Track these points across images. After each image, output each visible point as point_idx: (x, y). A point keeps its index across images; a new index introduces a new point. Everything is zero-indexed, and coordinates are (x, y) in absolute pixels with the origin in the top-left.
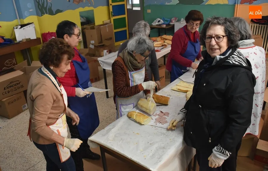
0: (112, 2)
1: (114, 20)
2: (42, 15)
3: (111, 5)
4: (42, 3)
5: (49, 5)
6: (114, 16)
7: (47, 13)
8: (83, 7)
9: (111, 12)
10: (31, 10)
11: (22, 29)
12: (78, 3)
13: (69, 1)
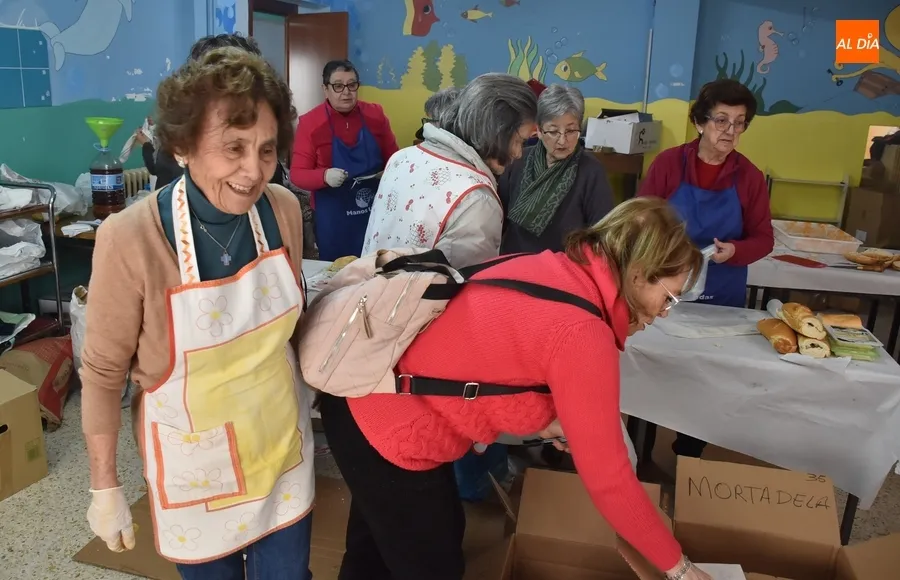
4: (733, 72)
5: (758, 80)
8: (897, 113)
10: (678, 84)
11: (605, 120)
12: (879, 94)
13: (840, 82)
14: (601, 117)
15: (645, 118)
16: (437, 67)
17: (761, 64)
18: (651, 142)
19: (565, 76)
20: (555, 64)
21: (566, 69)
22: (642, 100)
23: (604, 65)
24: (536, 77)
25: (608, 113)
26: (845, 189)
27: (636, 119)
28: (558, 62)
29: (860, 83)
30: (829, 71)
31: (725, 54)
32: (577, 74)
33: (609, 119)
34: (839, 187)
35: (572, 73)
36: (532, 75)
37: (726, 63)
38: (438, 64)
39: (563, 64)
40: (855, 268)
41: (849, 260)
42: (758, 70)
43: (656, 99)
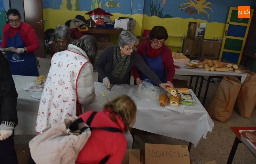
0: (230, 21)
1: (227, 39)
2: (151, 16)
3: (228, 23)
4: (154, 7)
5: (161, 9)
6: (228, 35)
7: (156, 15)
8: (195, 19)
9: (226, 30)
10: (140, 10)
11: (120, 20)
12: (191, 13)
13: (182, 10)
14: (119, 19)
15: (131, 19)
16: (71, 3)
17: (162, 4)
18: (133, 26)
19: (108, 6)
20: (106, 3)
21: (108, 4)
22: (130, 13)
23: (119, 3)
24: (100, 7)
25: (120, 18)
26: (183, 38)
27: (128, 20)
28: (106, 2)
29: (187, 10)
30: (179, 7)
31: (152, 1)
32: (112, 6)
33: (121, 20)
34: (181, 38)
35: (110, 5)
36: (99, 6)
37: (153, 4)
38: (71, 2)
39: (107, 3)
40: (188, 68)
41: (187, 65)
42: (161, 5)
43: (134, 13)
